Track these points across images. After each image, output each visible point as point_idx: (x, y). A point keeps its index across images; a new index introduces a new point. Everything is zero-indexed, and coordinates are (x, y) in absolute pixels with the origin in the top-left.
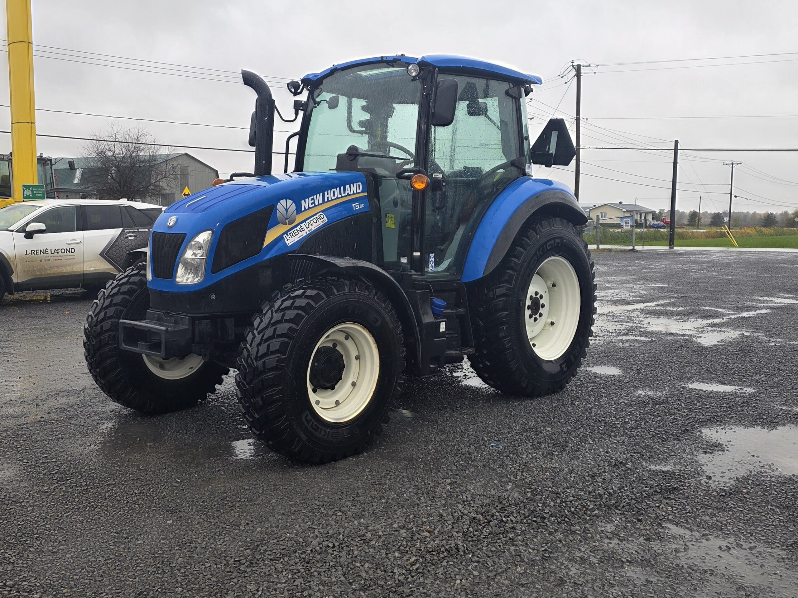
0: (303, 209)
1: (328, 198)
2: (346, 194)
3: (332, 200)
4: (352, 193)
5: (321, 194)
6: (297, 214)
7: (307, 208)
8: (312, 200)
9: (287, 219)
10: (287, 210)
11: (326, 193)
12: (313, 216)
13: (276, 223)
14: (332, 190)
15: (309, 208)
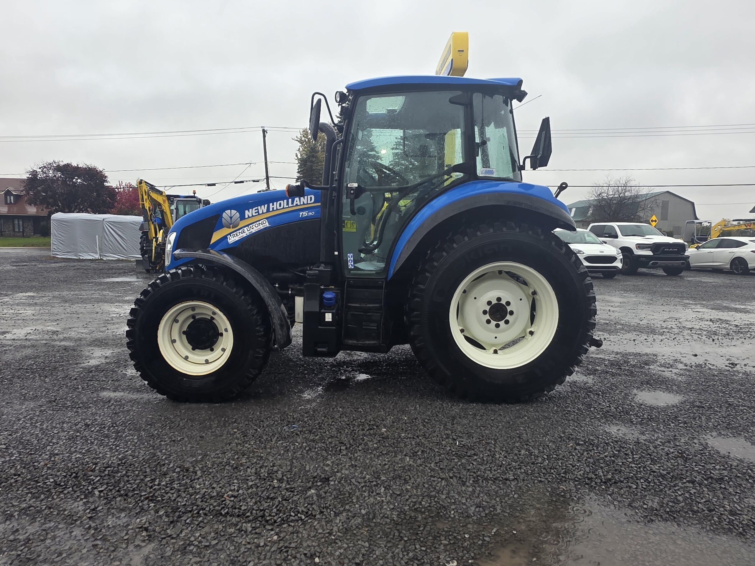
0: (247, 217)
1: (273, 208)
2: (294, 205)
3: (277, 209)
4: (302, 203)
5: (266, 206)
6: (241, 220)
7: (251, 216)
8: (255, 210)
9: (231, 224)
10: (231, 218)
11: (271, 204)
12: (257, 222)
13: (222, 226)
14: (279, 202)
15: (253, 216)
